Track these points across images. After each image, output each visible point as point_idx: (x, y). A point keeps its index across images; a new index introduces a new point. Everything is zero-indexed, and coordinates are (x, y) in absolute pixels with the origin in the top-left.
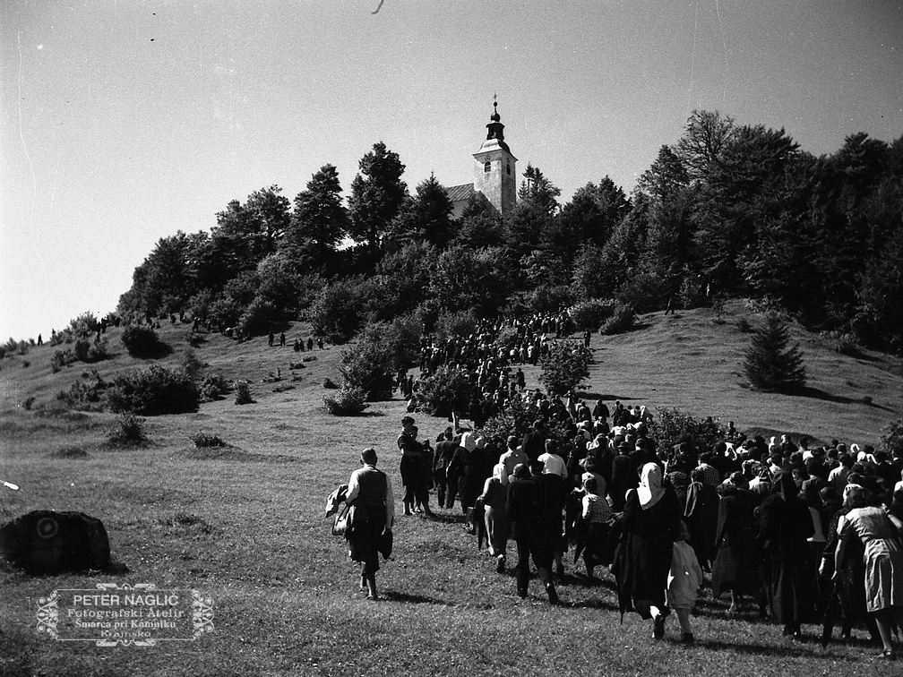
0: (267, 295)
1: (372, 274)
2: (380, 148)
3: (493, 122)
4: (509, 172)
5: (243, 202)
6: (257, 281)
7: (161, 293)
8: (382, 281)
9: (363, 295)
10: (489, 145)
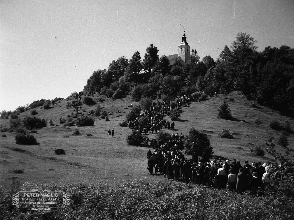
0: (121, 88)
1: (147, 83)
2: (152, 45)
3: (184, 37)
4: (187, 51)
5: (116, 61)
6: (118, 84)
7: (94, 87)
8: (149, 84)
9: (144, 89)
10: (182, 44)
